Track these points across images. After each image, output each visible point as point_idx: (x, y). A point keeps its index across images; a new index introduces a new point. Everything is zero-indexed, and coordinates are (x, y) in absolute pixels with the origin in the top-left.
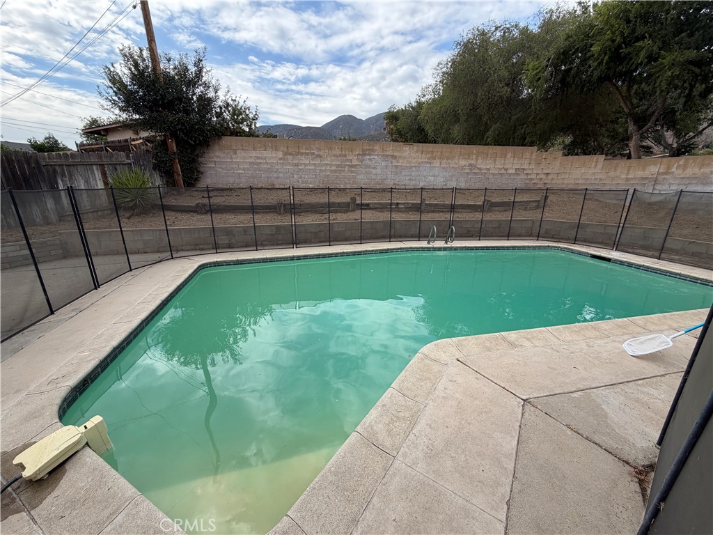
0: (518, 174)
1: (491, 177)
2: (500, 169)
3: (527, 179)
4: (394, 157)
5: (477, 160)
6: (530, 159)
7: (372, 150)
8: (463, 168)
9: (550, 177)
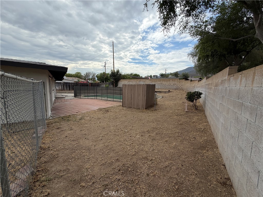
0: (174, 85)
1: (166, 86)
2: (169, 84)
3: (177, 86)
4: (145, 82)
5: (162, 82)
6: (177, 81)
7: (141, 81)
8: (159, 84)
9: (183, 86)
